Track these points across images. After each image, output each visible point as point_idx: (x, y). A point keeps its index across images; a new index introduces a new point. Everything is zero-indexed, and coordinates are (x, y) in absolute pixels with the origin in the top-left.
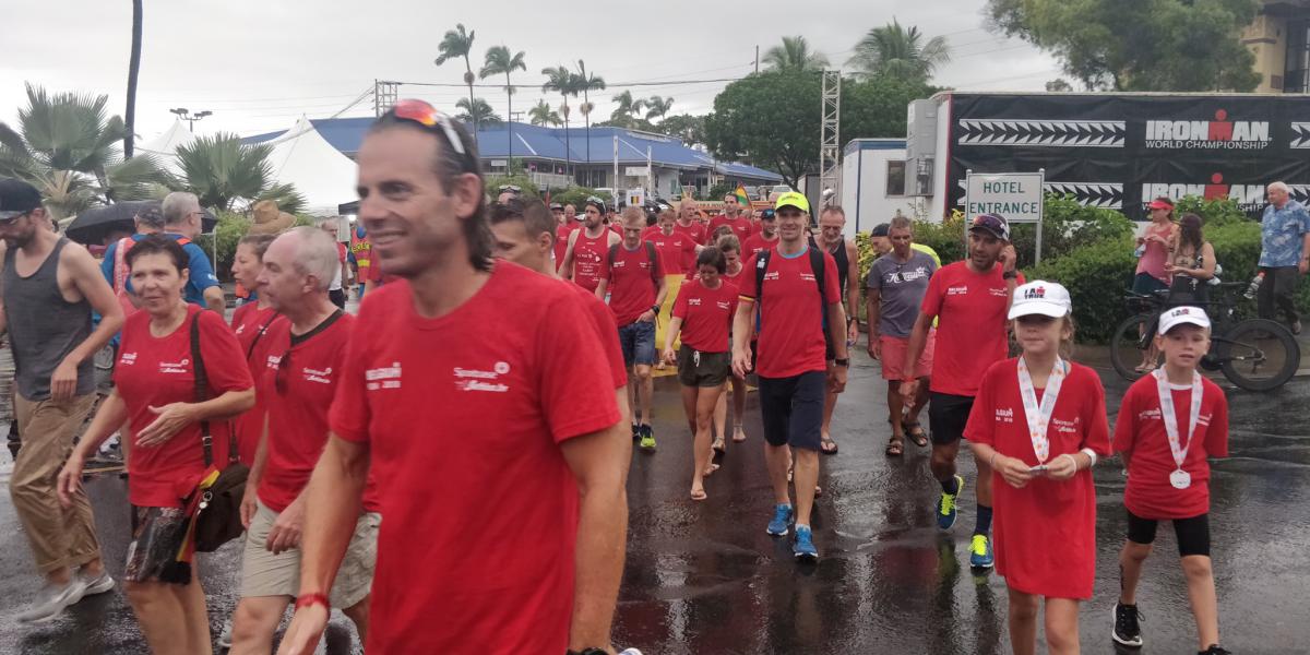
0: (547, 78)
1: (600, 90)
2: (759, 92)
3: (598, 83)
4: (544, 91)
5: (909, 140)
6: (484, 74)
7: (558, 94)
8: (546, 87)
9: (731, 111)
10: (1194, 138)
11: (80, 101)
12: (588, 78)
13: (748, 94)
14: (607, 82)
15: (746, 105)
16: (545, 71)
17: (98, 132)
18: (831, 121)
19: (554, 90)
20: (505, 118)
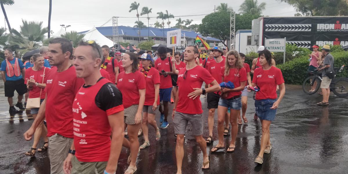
0: (158, 15)
1: (173, 18)
2: (214, 18)
3: (172, 16)
4: (157, 19)
5: (252, 30)
6: (141, 14)
7: (161, 19)
8: (158, 17)
9: (207, 23)
10: (331, 29)
11: (36, 23)
12: (169, 15)
13: (211, 18)
14: (174, 16)
15: (210, 21)
16: (158, 13)
17: (41, 31)
18: (233, 25)
19: (160, 18)
20: (147, 26)
